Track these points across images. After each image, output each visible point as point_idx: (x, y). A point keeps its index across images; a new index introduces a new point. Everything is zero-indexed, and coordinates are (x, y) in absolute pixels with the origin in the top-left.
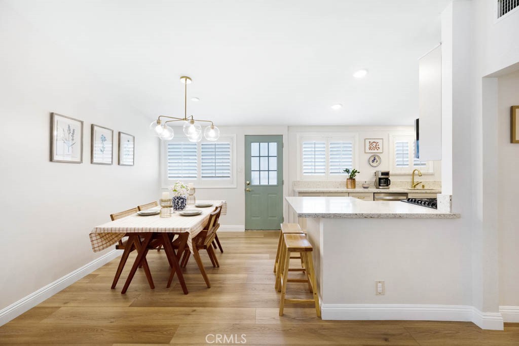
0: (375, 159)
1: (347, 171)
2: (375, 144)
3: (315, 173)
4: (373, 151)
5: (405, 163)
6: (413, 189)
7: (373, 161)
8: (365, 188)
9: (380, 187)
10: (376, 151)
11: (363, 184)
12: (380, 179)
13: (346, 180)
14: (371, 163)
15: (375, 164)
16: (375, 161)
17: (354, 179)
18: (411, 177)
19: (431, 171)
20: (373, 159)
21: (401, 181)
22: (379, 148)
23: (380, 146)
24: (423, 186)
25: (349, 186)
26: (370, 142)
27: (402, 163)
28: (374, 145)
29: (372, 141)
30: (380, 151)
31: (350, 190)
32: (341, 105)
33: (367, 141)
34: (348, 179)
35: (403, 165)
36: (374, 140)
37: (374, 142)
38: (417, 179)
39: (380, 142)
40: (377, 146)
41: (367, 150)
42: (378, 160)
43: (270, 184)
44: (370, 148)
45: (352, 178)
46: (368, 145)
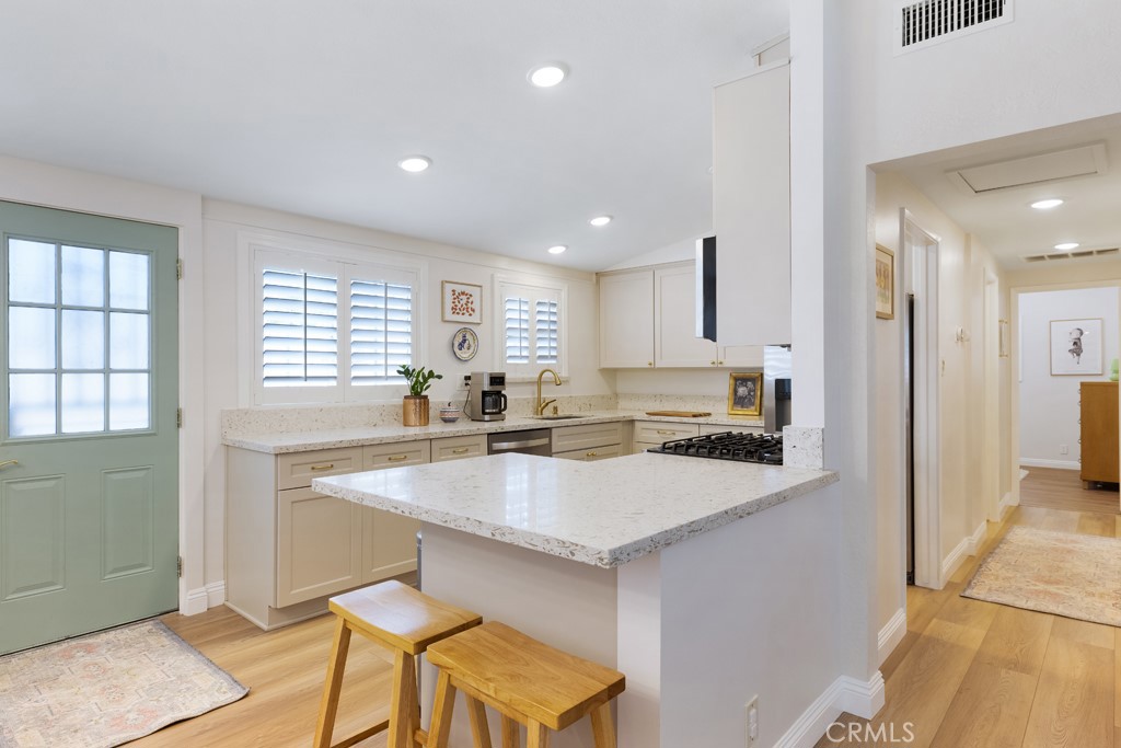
0: (464, 341)
1: (407, 373)
2: (464, 297)
3: (306, 378)
4: (460, 318)
5: (524, 353)
6: (540, 416)
7: (461, 346)
8: (446, 421)
9: (487, 417)
10: (466, 318)
11: (442, 412)
12: (485, 394)
13: (400, 401)
14: (456, 350)
15: (464, 354)
16: (466, 345)
17: (426, 397)
18: (536, 388)
20: (459, 339)
21: (516, 400)
22: (473, 310)
23: (476, 306)
24: (556, 409)
25: (413, 418)
26: (454, 291)
28: (462, 302)
29: (459, 289)
30: (475, 318)
31: (414, 431)
32: (428, 160)
33: (449, 289)
34: (406, 397)
35: (521, 357)
36: (464, 288)
37: (463, 293)
39: (476, 294)
40: (469, 305)
41: (449, 316)
42: (471, 343)
43: (112, 428)
44: (454, 310)
45: (417, 393)
46: (449, 298)
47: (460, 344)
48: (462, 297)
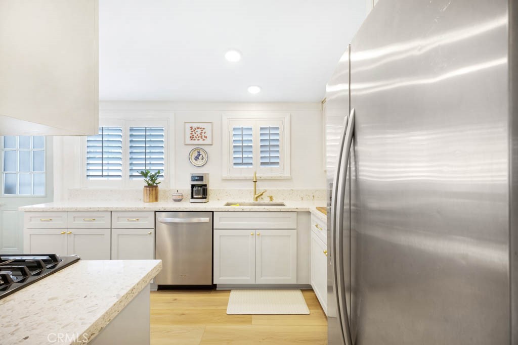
0: (199, 155)
1: (144, 174)
2: (199, 130)
3: (102, 176)
4: (196, 142)
5: (245, 161)
7: (197, 158)
8: (175, 200)
10: (201, 142)
12: (193, 186)
14: (193, 162)
15: (200, 162)
16: (200, 157)
17: (156, 187)
18: (253, 183)
19: (287, 174)
20: (196, 154)
22: (206, 137)
23: (208, 134)
24: (271, 198)
26: (191, 127)
27: (240, 161)
28: (198, 133)
29: (195, 126)
30: (208, 141)
33: (188, 126)
34: (145, 187)
35: (242, 164)
36: (198, 125)
37: (198, 128)
38: (261, 187)
39: (208, 128)
40: (203, 134)
41: (188, 141)
42: (204, 155)
44: (192, 138)
46: (188, 132)
47: (196, 157)
48: (197, 130)
